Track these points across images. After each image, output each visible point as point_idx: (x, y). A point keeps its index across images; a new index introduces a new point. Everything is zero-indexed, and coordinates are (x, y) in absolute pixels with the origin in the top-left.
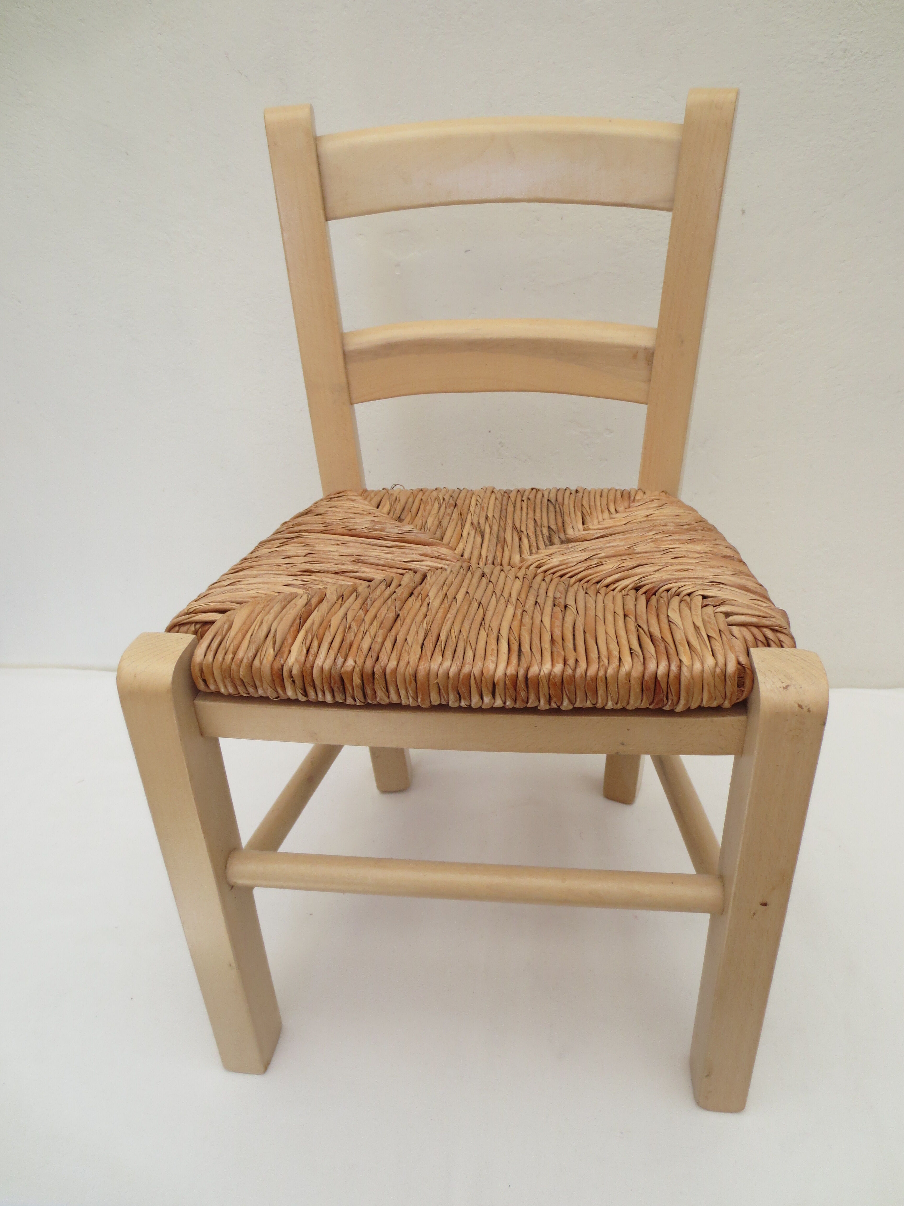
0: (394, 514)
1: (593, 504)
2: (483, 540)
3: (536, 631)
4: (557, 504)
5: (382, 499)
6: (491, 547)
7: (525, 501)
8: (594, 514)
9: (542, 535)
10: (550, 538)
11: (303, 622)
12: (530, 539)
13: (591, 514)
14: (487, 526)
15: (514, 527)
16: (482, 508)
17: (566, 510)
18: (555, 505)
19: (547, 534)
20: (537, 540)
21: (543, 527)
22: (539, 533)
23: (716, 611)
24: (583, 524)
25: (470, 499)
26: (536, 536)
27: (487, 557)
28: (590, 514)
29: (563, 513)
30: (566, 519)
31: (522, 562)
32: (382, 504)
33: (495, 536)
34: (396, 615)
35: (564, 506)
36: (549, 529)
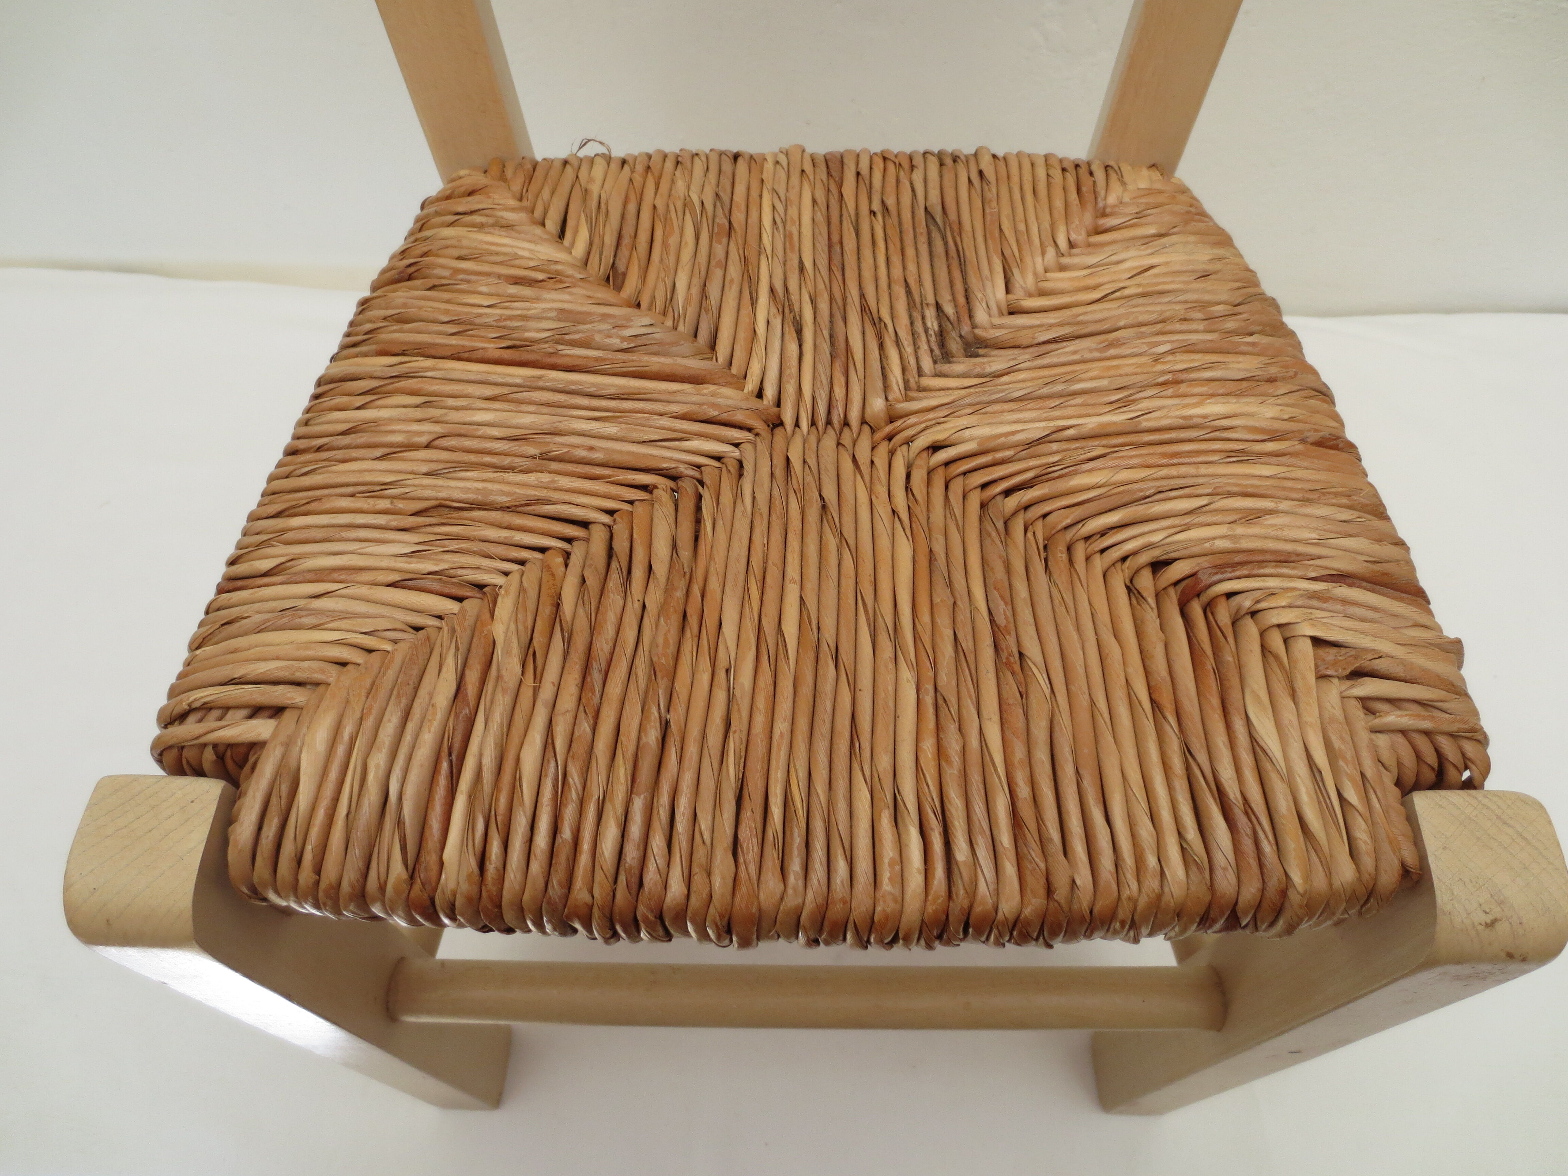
0: (601, 260)
1: (1022, 227)
2: (800, 346)
3: (976, 779)
4: (948, 228)
5: (568, 205)
6: (820, 367)
7: (879, 216)
8: (1028, 259)
9: (926, 330)
10: (941, 335)
11: (457, 759)
12: (903, 350)
13: (1021, 260)
14: (806, 298)
15: (865, 309)
16: (788, 236)
17: (970, 254)
18: (945, 230)
19: (936, 327)
20: (916, 348)
21: (925, 307)
22: (919, 328)
23: (1346, 694)
24: (1008, 291)
25: (758, 200)
26: (914, 334)
27: (814, 398)
28: (1018, 260)
29: (965, 262)
30: (973, 281)
31: (891, 422)
32: (570, 223)
33: (826, 333)
34: (663, 723)
35: (964, 236)
36: (937, 311)
